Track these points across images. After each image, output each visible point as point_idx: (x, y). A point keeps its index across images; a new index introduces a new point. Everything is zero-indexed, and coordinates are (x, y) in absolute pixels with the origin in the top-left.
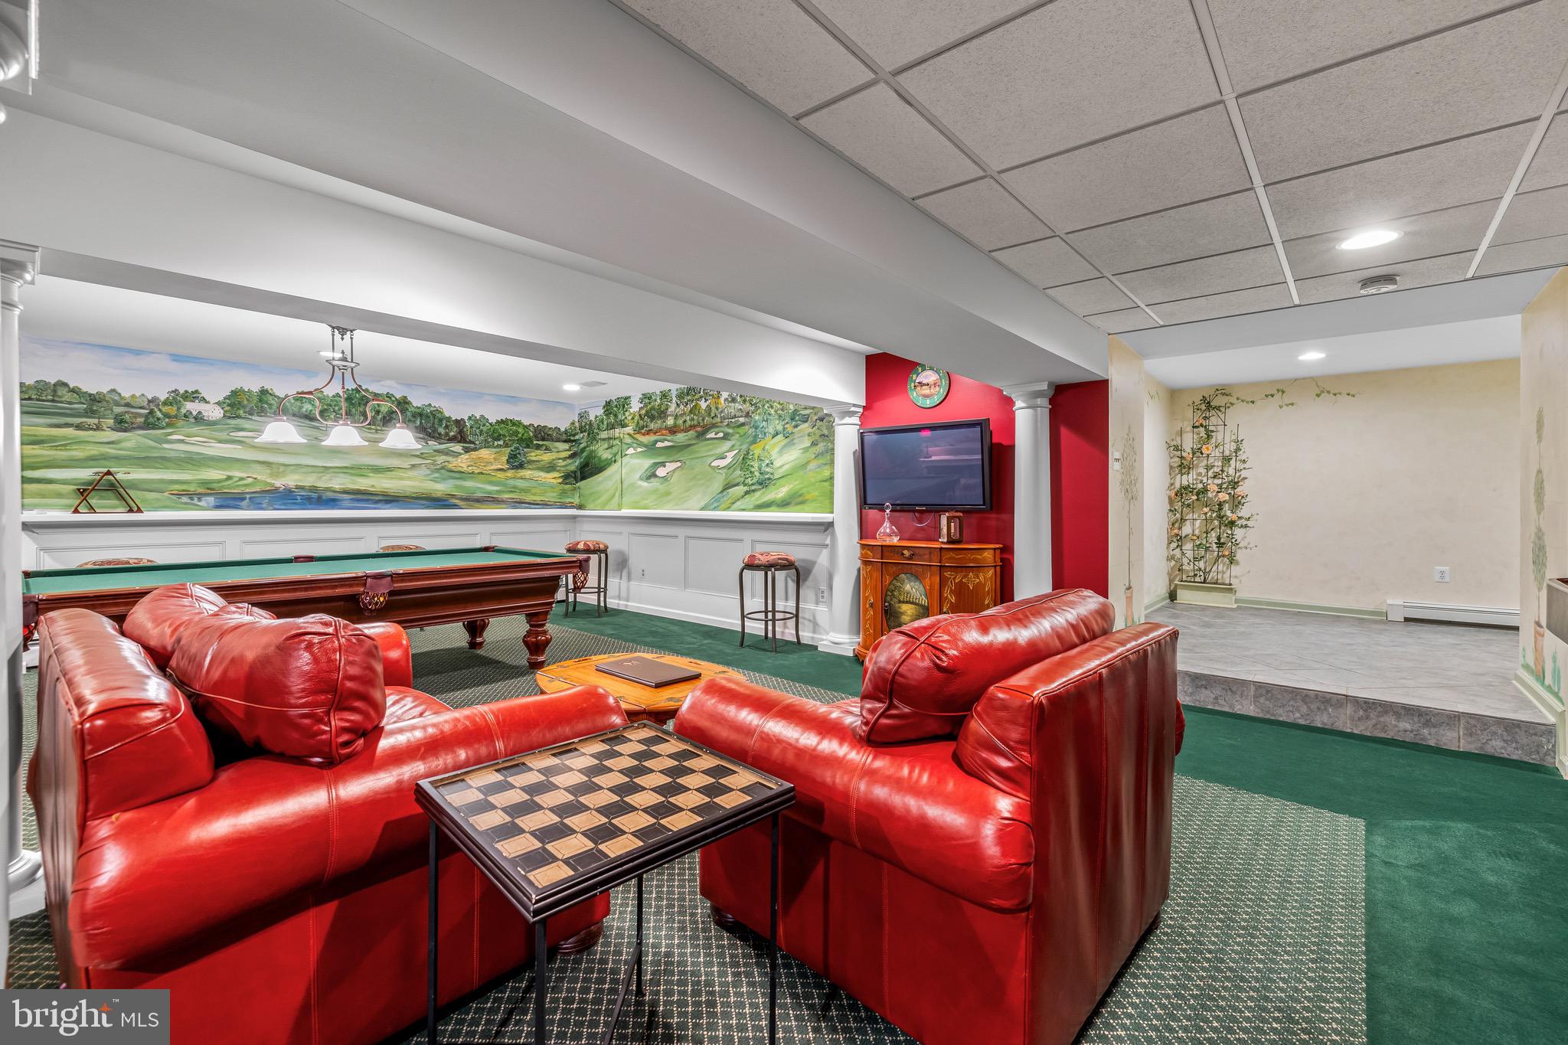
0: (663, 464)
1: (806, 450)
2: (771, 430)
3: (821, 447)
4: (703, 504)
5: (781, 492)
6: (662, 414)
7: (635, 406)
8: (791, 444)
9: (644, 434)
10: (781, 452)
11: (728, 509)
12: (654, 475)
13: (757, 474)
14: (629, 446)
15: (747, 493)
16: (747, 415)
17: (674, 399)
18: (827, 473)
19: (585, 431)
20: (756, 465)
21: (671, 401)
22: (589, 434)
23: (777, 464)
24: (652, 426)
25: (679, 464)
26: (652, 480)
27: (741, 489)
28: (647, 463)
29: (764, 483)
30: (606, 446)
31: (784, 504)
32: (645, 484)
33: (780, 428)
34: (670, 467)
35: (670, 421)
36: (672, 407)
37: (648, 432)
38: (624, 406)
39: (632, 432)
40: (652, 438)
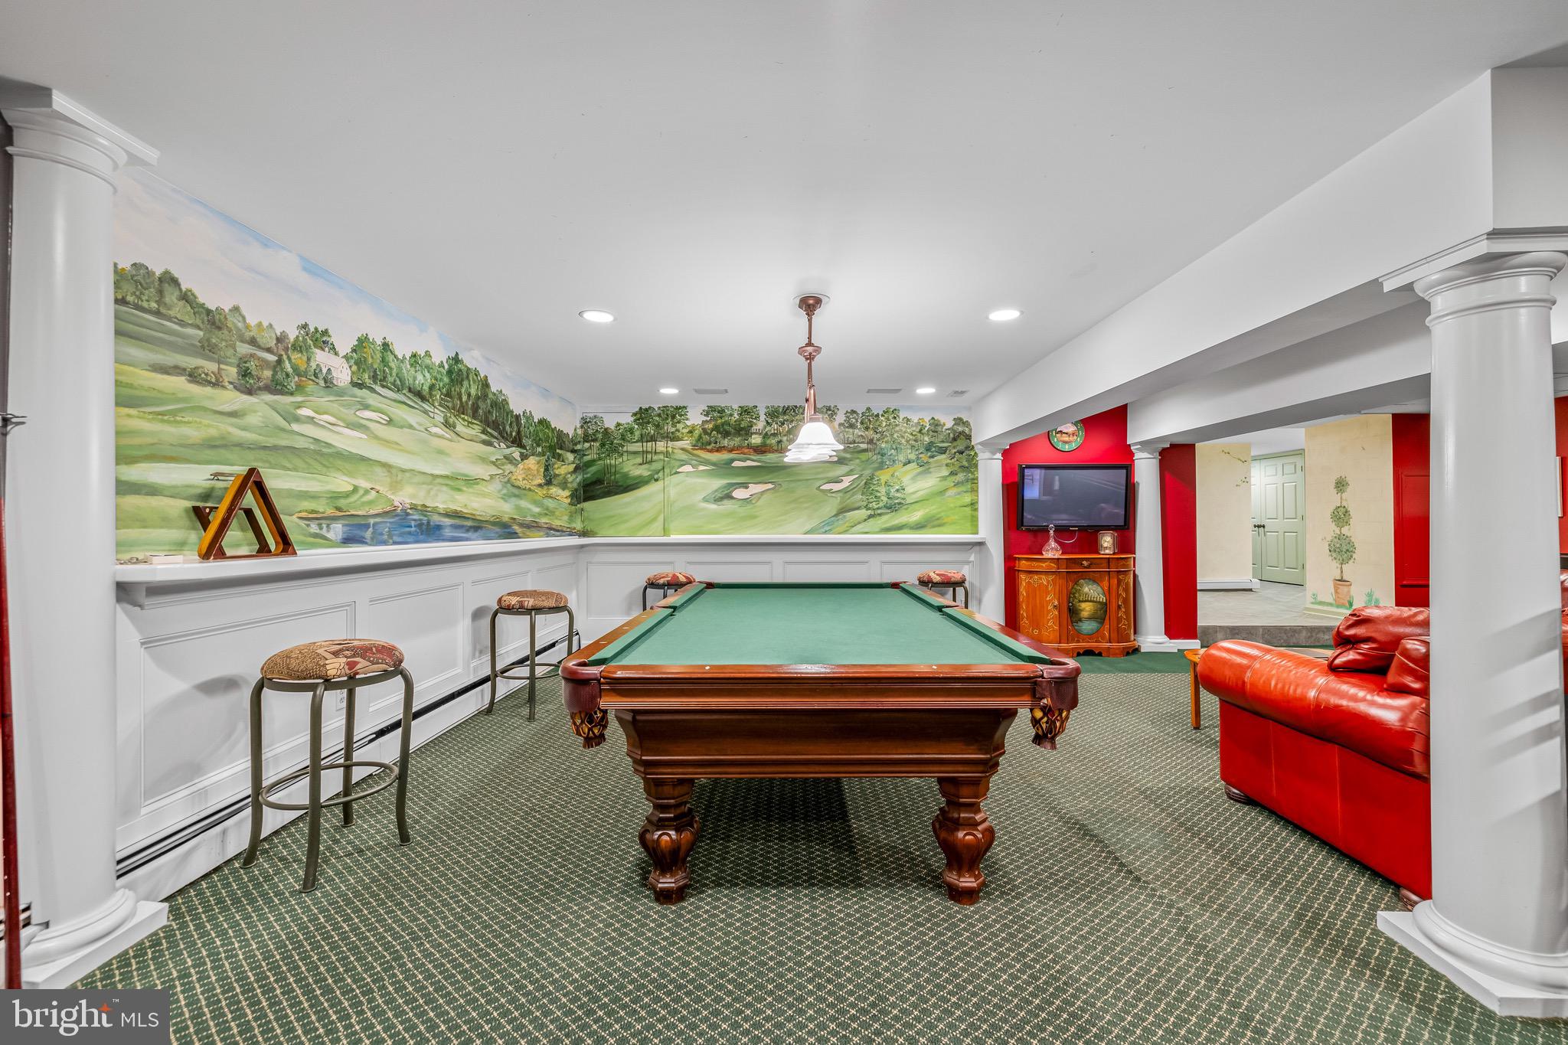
0: (745, 486)
1: (944, 478)
2: (902, 458)
3: (961, 477)
4: (808, 527)
5: (916, 516)
6: (744, 431)
7: (695, 418)
8: (927, 472)
9: (711, 451)
10: (914, 479)
11: (845, 532)
12: (729, 497)
13: (885, 499)
14: (684, 463)
15: (870, 516)
16: (871, 442)
17: (763, 417)
18: (967, 499)
19: (594, 440)
20: (883, 490)
21: (757, 418)
22: (603, 445)
23: (909, 489)
24: (726, 442)
25: (770, 486)
26: (725, 502)
27: (863, 513)
28: (718, 483)
29: (893, 507)
30: (639, 460)
31: (919, 527)
32: (713, 506)
33: (912, 456)
34: (754, 489)
35: (756, 440)
36: (760, 425)
37: (719, 450)
38: (673, 417)
39: (689, 447)
40: (725, 456)
